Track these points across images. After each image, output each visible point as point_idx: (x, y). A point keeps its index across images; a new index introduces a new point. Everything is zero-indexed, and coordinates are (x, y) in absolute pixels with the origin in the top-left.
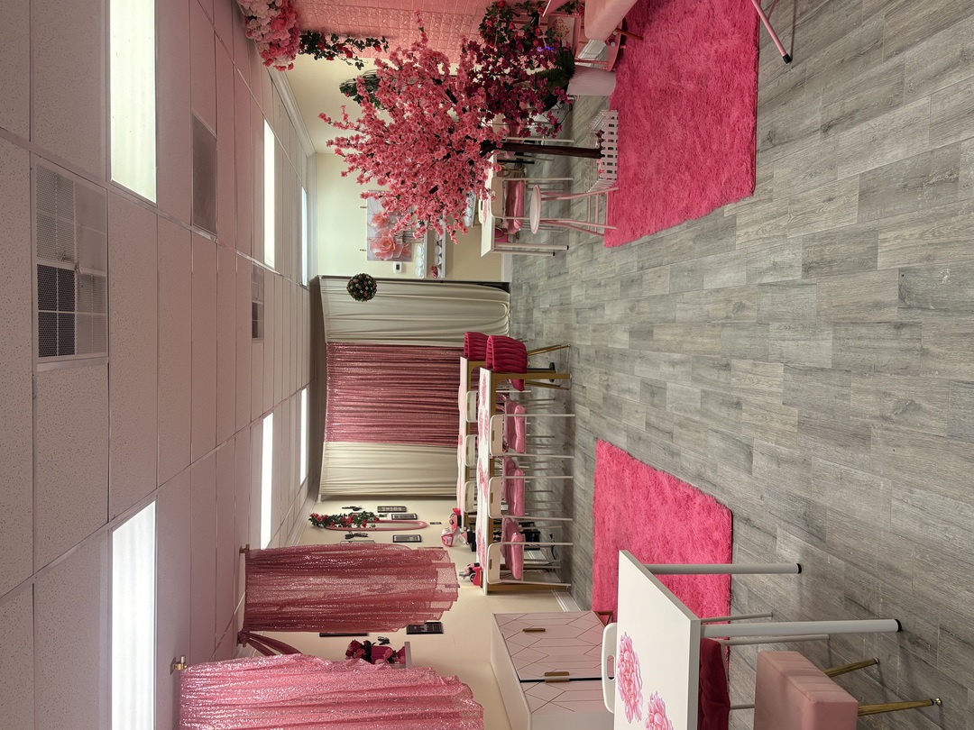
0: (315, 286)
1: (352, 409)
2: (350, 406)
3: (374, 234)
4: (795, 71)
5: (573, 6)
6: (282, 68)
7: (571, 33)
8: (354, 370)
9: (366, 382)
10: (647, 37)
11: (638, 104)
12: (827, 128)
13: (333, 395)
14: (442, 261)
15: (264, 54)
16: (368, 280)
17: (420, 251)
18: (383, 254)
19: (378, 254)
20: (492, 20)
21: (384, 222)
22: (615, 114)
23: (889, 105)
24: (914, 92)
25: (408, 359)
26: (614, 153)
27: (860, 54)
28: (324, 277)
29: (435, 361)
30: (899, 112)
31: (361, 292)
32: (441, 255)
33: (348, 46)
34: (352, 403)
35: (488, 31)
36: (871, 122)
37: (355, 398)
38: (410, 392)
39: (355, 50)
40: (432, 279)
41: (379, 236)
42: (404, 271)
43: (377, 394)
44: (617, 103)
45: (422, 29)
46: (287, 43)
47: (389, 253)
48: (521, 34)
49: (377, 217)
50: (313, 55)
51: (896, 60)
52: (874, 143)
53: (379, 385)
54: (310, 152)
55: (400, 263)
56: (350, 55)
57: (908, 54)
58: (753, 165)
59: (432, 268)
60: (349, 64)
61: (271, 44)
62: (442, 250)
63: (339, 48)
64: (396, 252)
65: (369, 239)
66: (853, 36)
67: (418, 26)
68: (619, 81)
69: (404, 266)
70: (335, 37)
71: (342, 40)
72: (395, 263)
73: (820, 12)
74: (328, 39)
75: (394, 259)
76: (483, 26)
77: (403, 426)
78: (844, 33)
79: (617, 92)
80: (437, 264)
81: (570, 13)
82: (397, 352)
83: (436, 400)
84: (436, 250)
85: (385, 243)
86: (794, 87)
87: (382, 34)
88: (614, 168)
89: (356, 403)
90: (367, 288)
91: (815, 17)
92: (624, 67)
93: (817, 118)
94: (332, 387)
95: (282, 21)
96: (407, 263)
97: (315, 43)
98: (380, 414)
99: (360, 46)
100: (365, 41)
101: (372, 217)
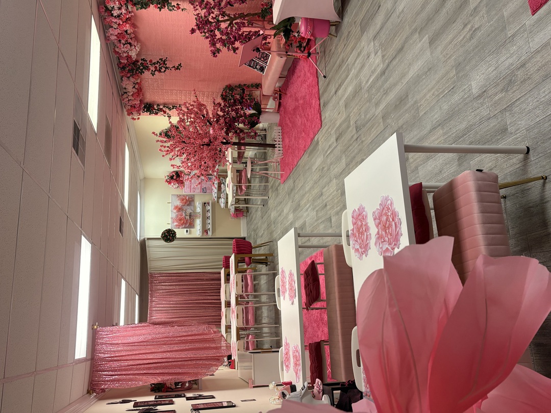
0: (143, 245)
1: (162, 309)
2: (161, 307)
3: (174, 216)
4: (327, 80)
5: (258, 86)
6: (134, 119)
7: (259, 97)
8: (164, 287)
9: (171, 293)
10: (287, 93)
11: (287, 119)
12: (336, 93)
13: (152, 301)
14: (210, 226)
15: (128, 111)
16: (172, 231)
17: (198, 223)
18: (179, 225)
19: (176, 225)
20: (226, 92)
21: (179, 209)
22: (280, 128)
23: (347, 76)
24: (351, 70)
25: (193, 280)
26: (281, 143)
27: (340, 66)
28: (148, 239)
29: (207, 280)
30: (349, 77)
31: (168, 237)
32: (209, 224)
33: (164, 109)
34: (162, 306)
35: (224, 98)
36: (344, 84)
37: (164, 302)
38: (193, 298)
39: (167, 111)
40: (205, 237)
41: (177, 216)
42: (190, 233)
43: (176, 299)
44: (281, 124)
45: (196, 96)
46: (138, 106)
47: (182, 225)
48: (238, 97)
49: (176, 207)
50: (149, 113)
51: (347, 63)
52: (346, 89)
53: (177, 295)
54: (142, 177)
55: (188, 229)
56: (165, 112)
57: (349, 60)
58: (321, 117)
59: (205, 231)
60: (165, 116)
61: (131, 106)
62: (210, 221)
63: (161, 110)
64: (186, 224)
65: (172, 218)
66: (338, 62)
67: (194, 95)
68: (281, 115)
69: (190, 231)
70: (158, 105)
71: (161, 107)
72: (185, 230)
73: (331, 59)
74: (155, 107)
75: (185, 228)
76: (222, 95)
77: (191, 317)
78: (336, 62)
79: (280, 120)
80: (207, 228)
81: (258, 88)
82: (187, 276)
83: (209, 301)
84: (207, 221)
85: (180, 220)
86: (328, 85)
87: (179, 103)
88: (281, 149)
89: (165, 306)
90: (171, 235)
91: (330, 61)
92: (282, 109)
93: (334, 91)
94: (152, 297)
95: (137, 94)
96: (192, 229)
97: (150, 108)
98: (178, 311)
99: (170, 109)
100: (171, 107)
101: (173, 207)
